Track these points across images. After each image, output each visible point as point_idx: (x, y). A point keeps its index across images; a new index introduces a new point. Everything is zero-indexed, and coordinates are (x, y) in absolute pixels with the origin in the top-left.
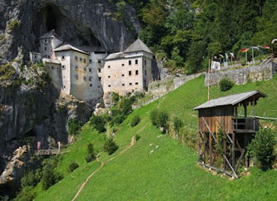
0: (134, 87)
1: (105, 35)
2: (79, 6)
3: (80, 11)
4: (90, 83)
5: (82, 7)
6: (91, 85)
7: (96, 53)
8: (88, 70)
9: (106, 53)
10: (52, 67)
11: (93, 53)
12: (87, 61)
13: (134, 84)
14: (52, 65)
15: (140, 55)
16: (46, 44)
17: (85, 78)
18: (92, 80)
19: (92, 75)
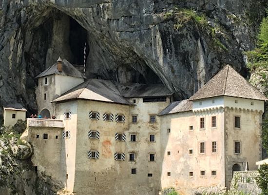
0: (209, 180)
1: (161, 61)
2: (101, 6)
3: (107, 17)
4: (132, 165)
5: (108, 8)
6: (134, 171)
7: (146, 100)
8: (128, 138)
9: (168, 100)
10: (45, 136)
11: (141, 100)
12: (128, 119)
13: (208, 173)
14: (45, 131)
15: (219, 106)
16: (46, 88)
17: (119, 156)
18: (137, 159)
19: (136, 150)
